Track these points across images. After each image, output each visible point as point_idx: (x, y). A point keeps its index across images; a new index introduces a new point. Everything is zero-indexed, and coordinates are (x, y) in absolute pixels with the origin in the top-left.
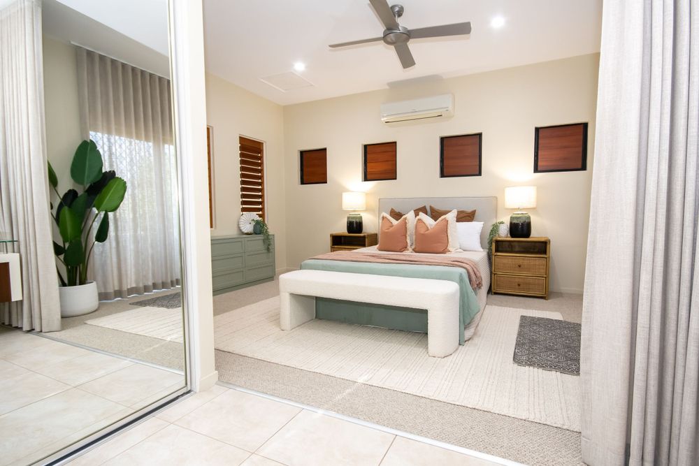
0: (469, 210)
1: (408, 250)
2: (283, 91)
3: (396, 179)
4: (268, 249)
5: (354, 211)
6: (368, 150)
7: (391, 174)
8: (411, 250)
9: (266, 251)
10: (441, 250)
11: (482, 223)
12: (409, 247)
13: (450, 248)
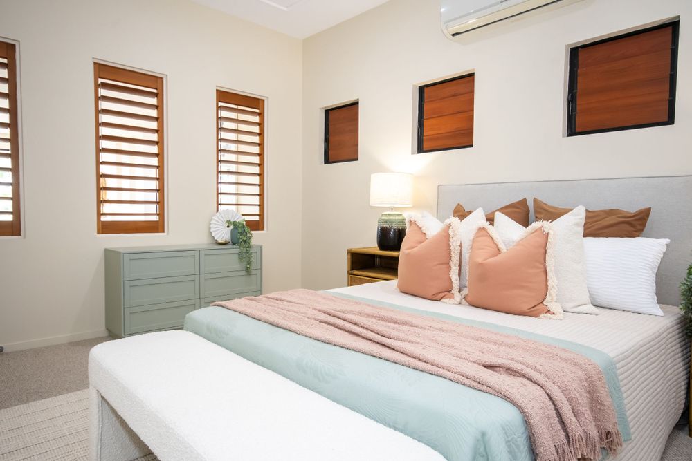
0: (632, 208)
1: (452, 297)
2: (285, 9)
3: (471, 146)
4: (248, 270)
5: (392, 208)
6: (426, 95)
7: (462, 138)
8: (458, 297)
9: (244, 273)
10: (525, 308)
11: (667, 241)
12: (455, 290)
13: (550, 303)
